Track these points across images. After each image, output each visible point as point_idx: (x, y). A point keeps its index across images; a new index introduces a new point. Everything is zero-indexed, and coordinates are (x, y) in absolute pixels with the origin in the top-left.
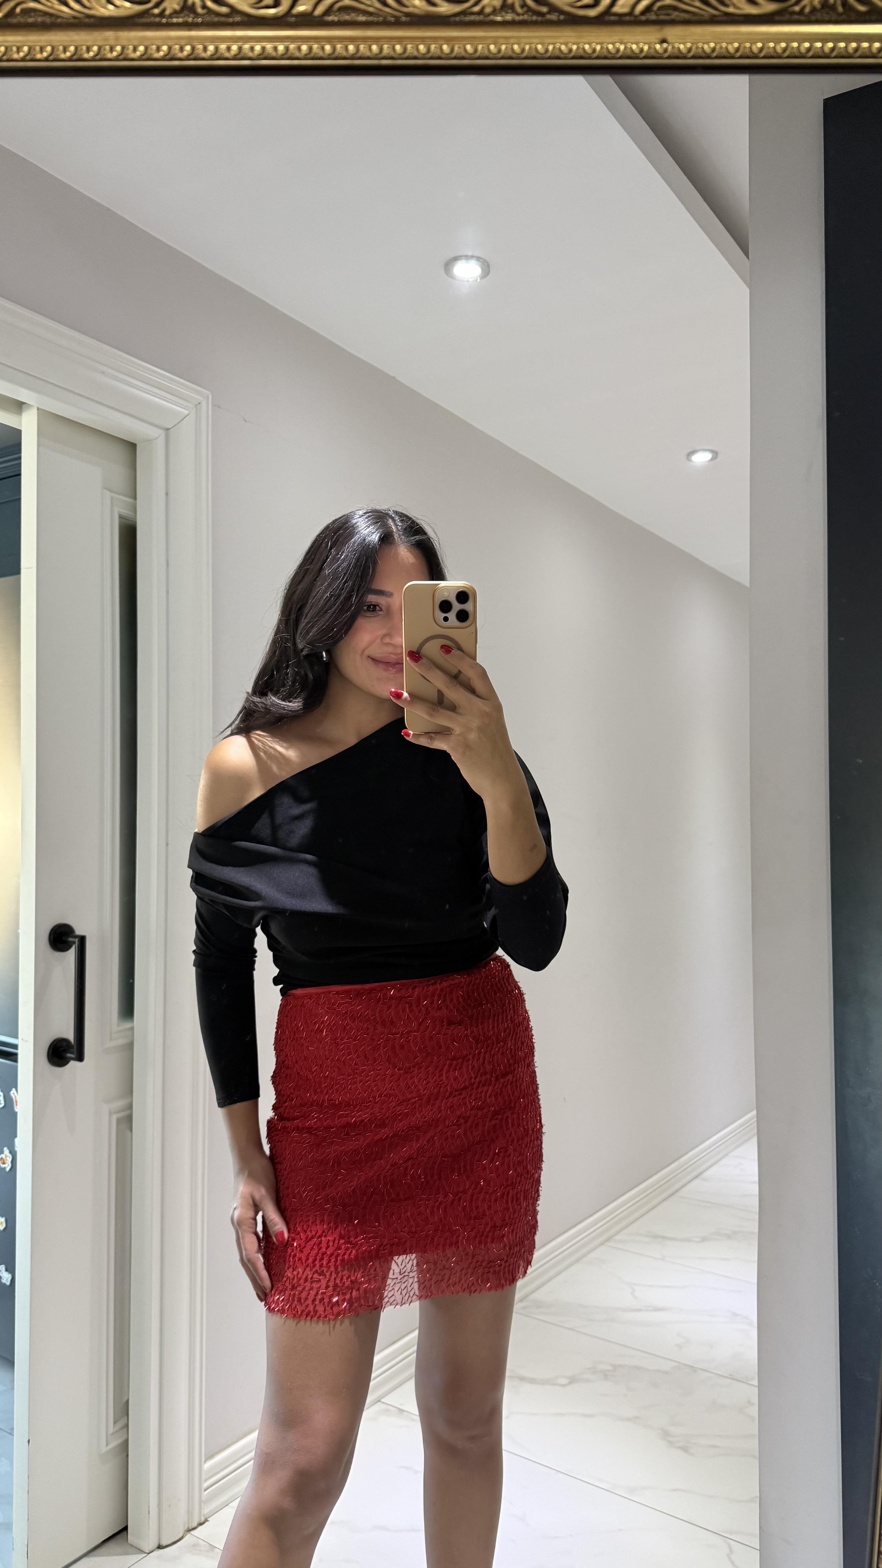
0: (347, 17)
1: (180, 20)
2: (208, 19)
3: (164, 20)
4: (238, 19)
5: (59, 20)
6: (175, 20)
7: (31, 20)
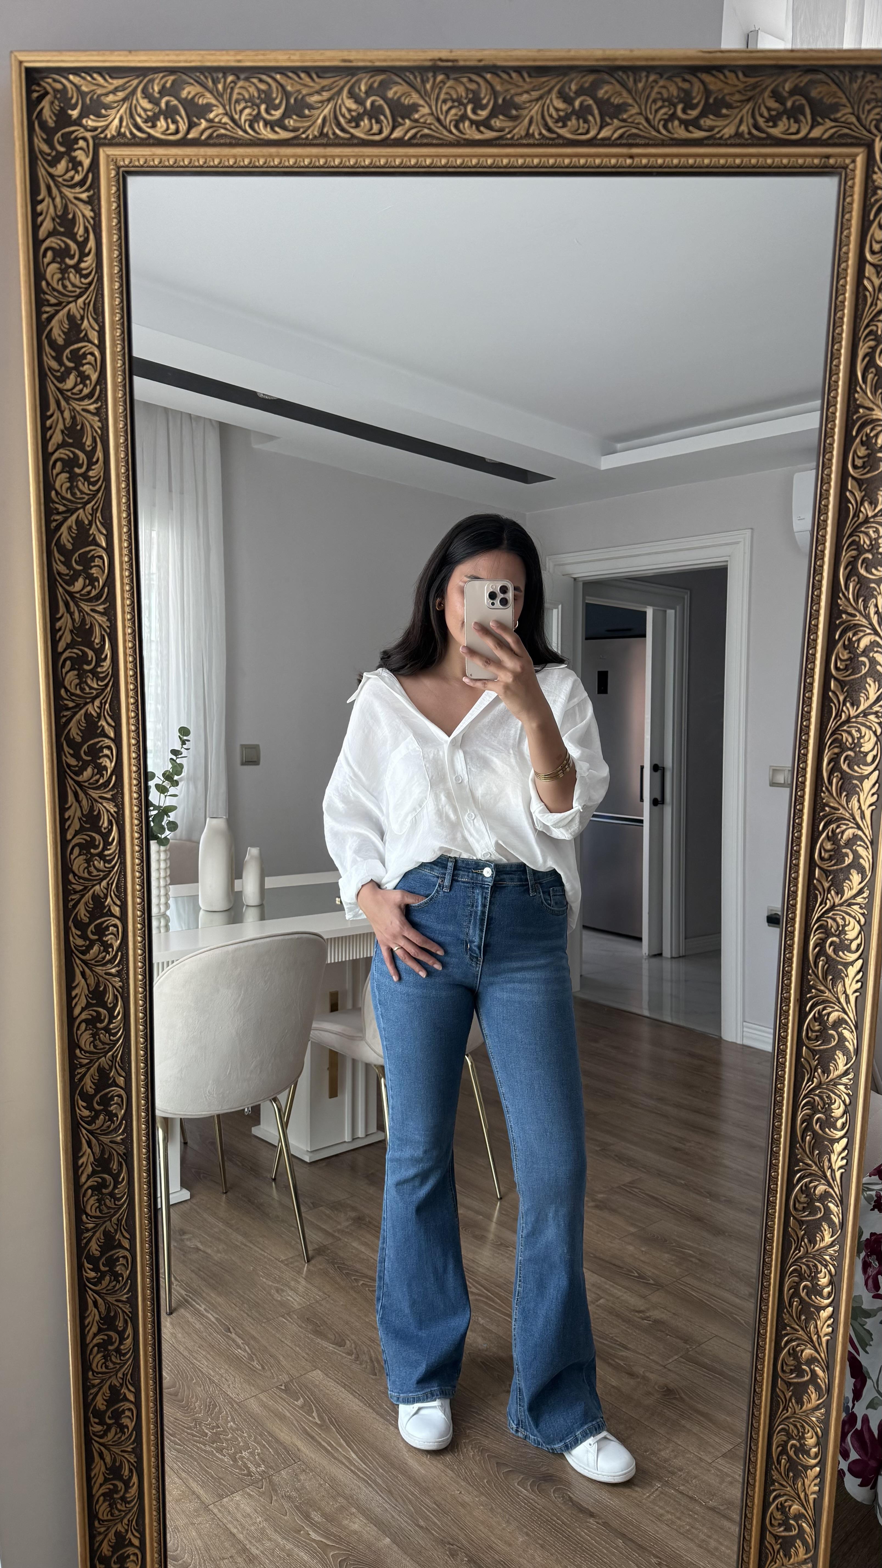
0: (425, 141)
1: (318, 142)
2: (337, 141)
3: (308, 142)
4: (355, 141)
5: (240, 142)
6: (315, 142)
7: (222, 141)
